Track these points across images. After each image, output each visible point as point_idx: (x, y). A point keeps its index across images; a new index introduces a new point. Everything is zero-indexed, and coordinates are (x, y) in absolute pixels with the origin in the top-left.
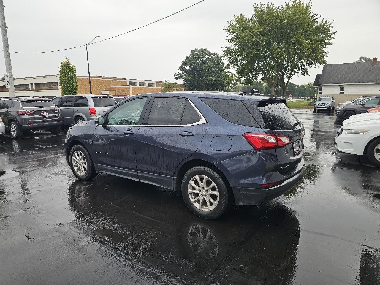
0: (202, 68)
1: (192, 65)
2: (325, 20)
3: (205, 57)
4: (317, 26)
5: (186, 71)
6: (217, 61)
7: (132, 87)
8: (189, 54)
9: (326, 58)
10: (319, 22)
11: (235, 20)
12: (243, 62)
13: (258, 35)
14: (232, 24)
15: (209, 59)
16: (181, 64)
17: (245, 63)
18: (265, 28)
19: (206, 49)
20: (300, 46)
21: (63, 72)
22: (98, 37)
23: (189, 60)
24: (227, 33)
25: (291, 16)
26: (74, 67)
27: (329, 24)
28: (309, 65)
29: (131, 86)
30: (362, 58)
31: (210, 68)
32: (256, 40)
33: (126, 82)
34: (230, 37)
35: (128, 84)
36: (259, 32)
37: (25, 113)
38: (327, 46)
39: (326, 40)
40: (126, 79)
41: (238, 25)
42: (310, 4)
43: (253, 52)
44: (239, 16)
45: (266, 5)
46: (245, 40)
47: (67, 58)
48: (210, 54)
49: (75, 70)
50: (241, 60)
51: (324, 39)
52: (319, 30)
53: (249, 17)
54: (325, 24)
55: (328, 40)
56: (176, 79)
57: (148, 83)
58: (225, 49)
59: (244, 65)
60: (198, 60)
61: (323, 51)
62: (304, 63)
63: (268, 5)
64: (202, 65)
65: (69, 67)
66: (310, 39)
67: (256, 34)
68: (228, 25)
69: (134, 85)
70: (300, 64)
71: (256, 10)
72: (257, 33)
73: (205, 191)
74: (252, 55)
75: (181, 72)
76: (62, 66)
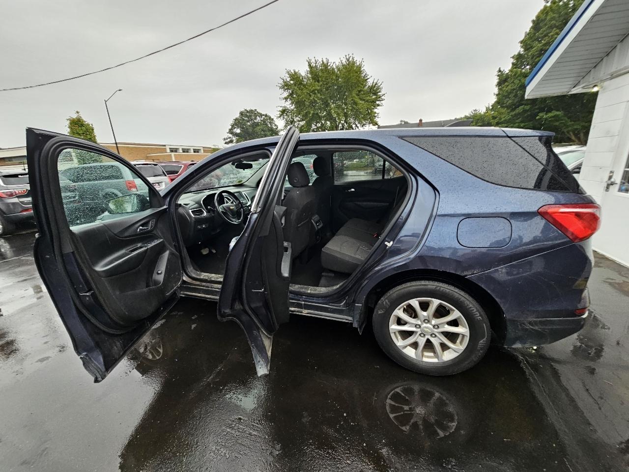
0: (255, 131)
1: (243, 128)
2: (375, 81)
3: (256, 119)
4: (369, 86)
5: (236, 135)
6: (270, 123)
7: (175, 155)
8: (238, 115)
9: (377, 119)
10: (370, 82)
11: (288, 76)
12: (300, 123)
13: (315, 94)
14: (285, 80)
15: (261, 121)
16: (230, 127)
17: (303, 124)
18: (321, 85)
19: (256, 110)
20: (356, 106)
21: (74, 133)
22: (120, 90)
23: (238, 122)
24: (282, 91)
25: (347, 74)
26: (91, 126)
27: (379, 84)
28: (363, 126)
29: (173, 154)
30: (401, 121)
31: (263, 130)
32: (314, 98)
33: (166, 149)
34: (286, 94)
35: (168, 151)
36: (316, 89)
37: (11, 195)
38: (378, 107)
39: (378, 101)
40: (165, 146)
41: (292, 82)
42: (362, 62)
43: (312, 112)
44: (293, 72)
45: (320, 60)
46: (303, 98)
47: (78, 112)
48: (261, 115)
49: (93, 130)
50: (299, 121)
51: (376, 99)
52: (370, 90)
53: (303, 74)
54: (376, 84)
55: (380, 101)
56: (226, 143)
57: (194, 149)
58: (281, 109)
59: (303, 126)
60: (248, 121)
61: (375, 113)
62: (358, 125)
63: (322, 61)
64: (254, 128)
65: (82, 125)
66: (364, 100)
67: (313, 92)
68: (281, 81)
69: (176, 151)
70: (354, 126)
71: (310, 65)
72: (314, 90)
73: (432, 327)
74: (311, 115)
75: (230, 135)
76: (71, 124)
